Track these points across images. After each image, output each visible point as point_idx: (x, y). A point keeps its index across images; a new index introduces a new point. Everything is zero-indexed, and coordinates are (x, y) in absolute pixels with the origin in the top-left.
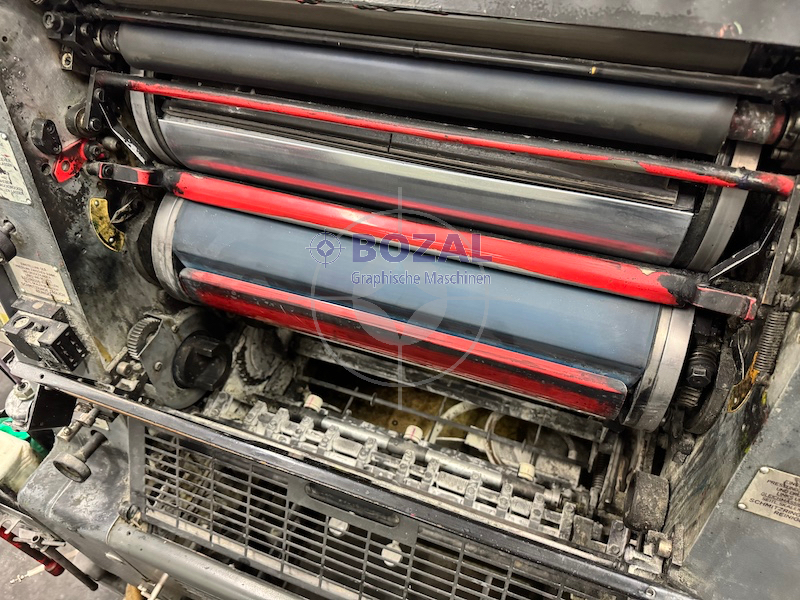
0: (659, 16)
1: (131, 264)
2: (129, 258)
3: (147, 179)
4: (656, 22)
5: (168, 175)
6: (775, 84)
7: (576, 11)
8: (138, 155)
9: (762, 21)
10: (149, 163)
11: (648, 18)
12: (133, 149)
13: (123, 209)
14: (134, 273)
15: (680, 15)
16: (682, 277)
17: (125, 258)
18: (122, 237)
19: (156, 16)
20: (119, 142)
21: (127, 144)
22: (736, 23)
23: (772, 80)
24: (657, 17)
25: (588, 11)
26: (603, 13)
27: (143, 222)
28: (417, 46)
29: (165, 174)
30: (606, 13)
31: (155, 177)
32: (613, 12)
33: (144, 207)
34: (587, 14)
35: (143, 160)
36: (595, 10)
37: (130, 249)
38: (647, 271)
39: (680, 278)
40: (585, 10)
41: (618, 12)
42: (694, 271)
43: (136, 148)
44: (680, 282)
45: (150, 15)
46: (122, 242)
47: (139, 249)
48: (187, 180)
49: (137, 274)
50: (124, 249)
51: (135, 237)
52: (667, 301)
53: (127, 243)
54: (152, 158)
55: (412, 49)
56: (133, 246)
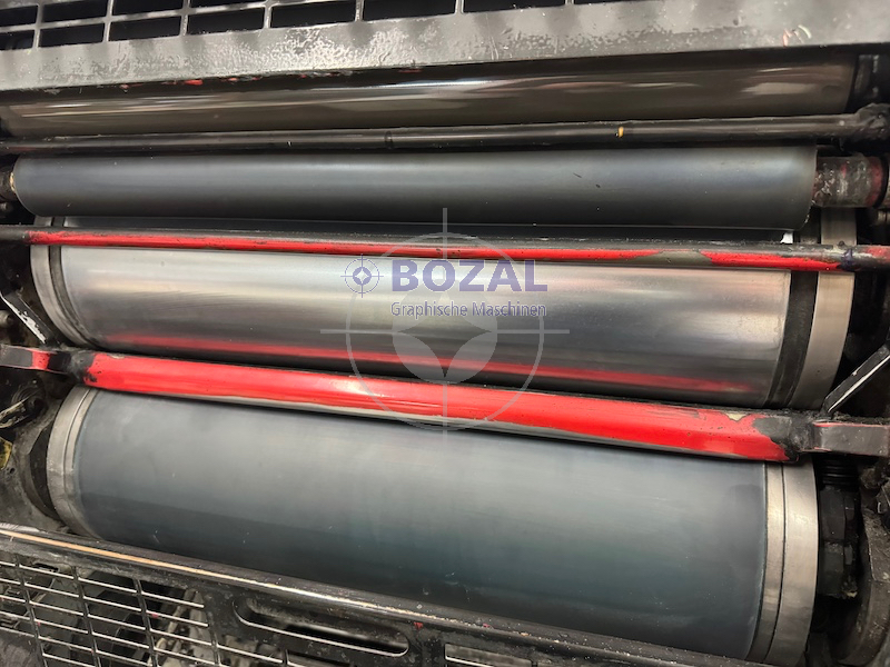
0: (699, 33)
1: (18, 489)
2: (17, 479)
3: (45, 363)
4: (696, 39)
5: (77, 359)
6: (862, 118)
7: (589, 42)
8: (36, 331)
9: (835, 19)
10: (50, 342)
11: (683, 36)
12: (31, 324)
13: (12, 409)
14: (22, 502)
15: (725, 28)
16: (786, 419)
17: (10, 479)
18: (7, 449)
19: (61, 141)
20: (12, 315)
21: (21, 317)
22: (800, 27)
23: (857, 114)
24: (696, 34)
25: (605, 39)
26: (624, 39)
27: (41, 428)
28: (389, 134)
29: (73, 358)
30: (629, 38)
31: (56, 362)
32: (637, 35)
33: (47, 409)
34: (603, 44)
35: (42, 338)
36: (612, 38)
37: (19, 467)
38: (735, 416)
39: (783, 421)
40: (601, 39)
41: (643, 35)
42: (799, 408)
43: (34, 323)
44: (785, 425)
45: (53, 141)
46: (7, 456)
47: (32, 465)
48: (102, 363)
49: (27, 502)
50: (10, 466)
51: (27, 448)
52: (774, 455)
53: (15, 457)
54: (56, 337)
55: (382, 138)
56: (23, 462)
